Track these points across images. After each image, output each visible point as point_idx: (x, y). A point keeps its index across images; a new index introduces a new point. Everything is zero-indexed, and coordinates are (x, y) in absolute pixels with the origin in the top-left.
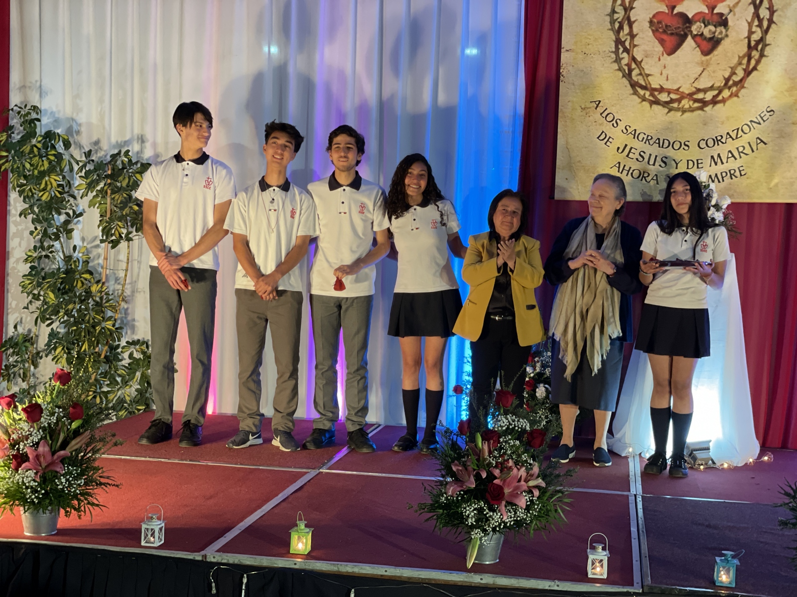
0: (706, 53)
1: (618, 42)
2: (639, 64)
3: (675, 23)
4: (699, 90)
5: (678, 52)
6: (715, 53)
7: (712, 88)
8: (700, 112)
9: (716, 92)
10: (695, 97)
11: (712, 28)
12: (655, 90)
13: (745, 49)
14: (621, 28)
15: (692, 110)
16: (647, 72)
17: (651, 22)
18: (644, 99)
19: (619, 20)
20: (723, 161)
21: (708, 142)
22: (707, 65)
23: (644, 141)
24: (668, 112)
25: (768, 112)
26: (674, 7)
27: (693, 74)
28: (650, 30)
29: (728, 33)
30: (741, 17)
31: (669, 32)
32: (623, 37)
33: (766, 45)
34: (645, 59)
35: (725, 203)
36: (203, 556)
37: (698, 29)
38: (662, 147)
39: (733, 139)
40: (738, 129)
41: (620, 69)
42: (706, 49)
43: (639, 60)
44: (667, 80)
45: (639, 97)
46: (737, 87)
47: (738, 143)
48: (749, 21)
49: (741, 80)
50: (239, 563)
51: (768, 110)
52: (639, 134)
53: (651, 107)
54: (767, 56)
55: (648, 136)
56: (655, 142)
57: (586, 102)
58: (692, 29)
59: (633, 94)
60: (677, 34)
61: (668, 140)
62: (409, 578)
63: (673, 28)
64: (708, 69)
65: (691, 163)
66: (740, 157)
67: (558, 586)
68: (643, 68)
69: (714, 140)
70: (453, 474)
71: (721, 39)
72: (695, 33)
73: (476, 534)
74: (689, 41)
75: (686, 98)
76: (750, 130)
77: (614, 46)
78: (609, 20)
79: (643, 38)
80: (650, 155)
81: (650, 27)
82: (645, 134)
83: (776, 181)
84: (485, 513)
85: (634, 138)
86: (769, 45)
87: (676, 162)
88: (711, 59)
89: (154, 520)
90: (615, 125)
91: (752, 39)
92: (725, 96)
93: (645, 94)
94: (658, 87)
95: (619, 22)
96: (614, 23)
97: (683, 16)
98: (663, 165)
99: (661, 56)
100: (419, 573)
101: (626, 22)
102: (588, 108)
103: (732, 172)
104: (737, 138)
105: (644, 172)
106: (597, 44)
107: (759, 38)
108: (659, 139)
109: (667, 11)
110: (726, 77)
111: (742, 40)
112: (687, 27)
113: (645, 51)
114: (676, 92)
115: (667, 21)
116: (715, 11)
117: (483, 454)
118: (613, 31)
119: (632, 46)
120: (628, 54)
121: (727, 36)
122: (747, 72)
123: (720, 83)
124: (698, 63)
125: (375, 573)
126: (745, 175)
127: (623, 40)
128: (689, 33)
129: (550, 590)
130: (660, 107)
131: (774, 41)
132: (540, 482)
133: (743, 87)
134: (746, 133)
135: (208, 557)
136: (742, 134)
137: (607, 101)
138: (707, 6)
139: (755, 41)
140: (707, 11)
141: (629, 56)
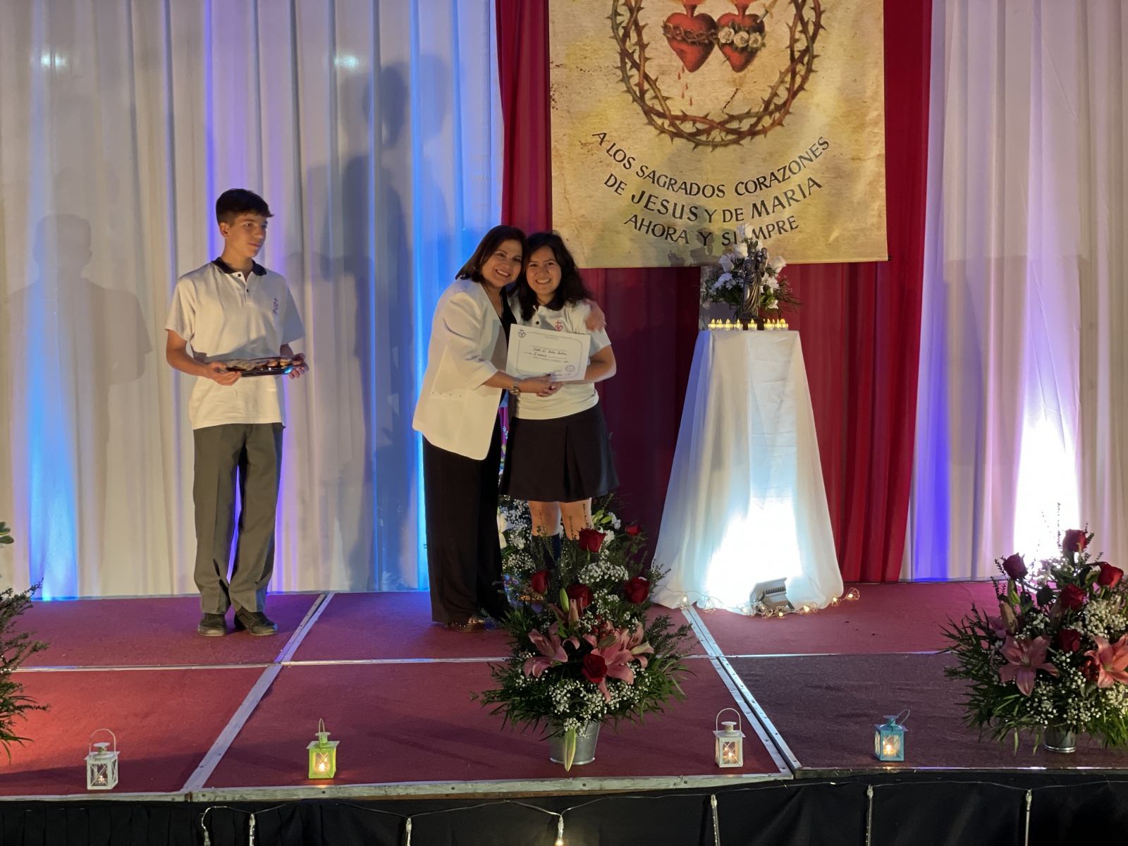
0: (739, 68)
1: (625, 54)
2: (653, 83)
3: (697, 29)
4: (732, 118)
5: (703, 67)
6: (750, 67)
7: (748, 114)
8: (735, 146)
9: (754, 120)
10: (728, 126)
11: (744, 35)
12: (677, 118)
13: (788, 63)
14: (627, 35)
15: (725, 144)
16: (665, 94)
17: (665, 27)
18: (662, 130)
19: (624, 25)
20: (769, 210)
21: (748, 186)
22: (740, 85)
23: (666, 186)
24: (695, 148)
25: (820, 144)
26: (693, 8)
27: (724, 96)
28: (665, 39)
29: (765, 41)
30: (780, 21)
31: (690, 40)
32: (630, 48)
33: (814, 57)
34: (660, 77)
35: (779, 266)
36: (186, 795)
37: (727, 37)
38: (690, 194)
39: (779, 182)
40: (785, 168)
41: (629, 90)
42: (737, 63)
43: (653, 77)
44: (691, 104)
45: (656, 128)
46: (780, 113)
47: (785, 186)
48: (791, 24)
49: (785, 104)
50: (241, 799)
51: (821, 142)
52: (659, 177)
53: (672, 141)
54: (816, 71)
55: (671, 179)
56: (680, 188)
57: (586, 135)
58: (719, 37)
59: (648, 124)
60: (700, 44)
61: (696, 184)
62: (486, 794)
63: (695, 35)
64: (743, 89)
65: (728, 214)
66: (790, 205)
67: (686, 782)
68: (659, 89)
69: (755, 182)
70: (532, 648)
71: (757, 50)
72: (723, 41)
73: (571, 724)
74: (716, 54)
75: (716, 128)
76: (800, 169)
77: (619, 60)
78: (610, 25)
79: (656, 49)
80: (675, 204)
81: (664, 34)
82: (667, 177)
83: (835, 235)
84: (582, 695)
85: (653, 182)
86: (817, 56)
87: (709, 214)
88: (745, 75)
89: (103, 752)
90: (627, 166)
91: (796, 49)
92: (766, 125)
93: (663, 124)
94: (680, 114)
95: (623, 27)
96: (617, 29)
97: (706, 19)
98: (693, 217)
99: (681, 73)
100: (500, 785)
101: (633, 27)
102: (590, 144)
103: (781, 224)
104: (784, 180)
105: (669, 228)
106: (597, 56)
107: (804, 48)
108: (685, 183)
109: (685, 13)
110: (766, 99)
111: (783, 51)
112: (712, 34)
113: (660, 66)
114: (703, 120)
115: (686, 25)
116: (747, 13)
117: (572, 617)
118: (616, 39)
119: (642, 60)
120: (639, 70)
121: (763, 45)
122: (791, 93)
123: (759, 108)
124: (729, 82)
125: (439, 793)
126: (797, 227)
127: (630, 51)
128: (715, 42)
129: (676, 789)
130: (684, 141)
131: (823, 51)
132: (647, 647)
133: (788, 112)
134: (794, 173)
135: (194, 796)
136: (791, 174)
137: (614, 134)
138: (736, 5)
139: (799, 51)
140: (736, 13)
141: (640, 73)
